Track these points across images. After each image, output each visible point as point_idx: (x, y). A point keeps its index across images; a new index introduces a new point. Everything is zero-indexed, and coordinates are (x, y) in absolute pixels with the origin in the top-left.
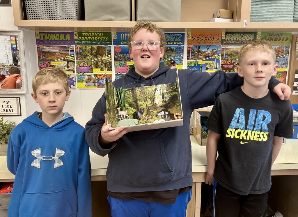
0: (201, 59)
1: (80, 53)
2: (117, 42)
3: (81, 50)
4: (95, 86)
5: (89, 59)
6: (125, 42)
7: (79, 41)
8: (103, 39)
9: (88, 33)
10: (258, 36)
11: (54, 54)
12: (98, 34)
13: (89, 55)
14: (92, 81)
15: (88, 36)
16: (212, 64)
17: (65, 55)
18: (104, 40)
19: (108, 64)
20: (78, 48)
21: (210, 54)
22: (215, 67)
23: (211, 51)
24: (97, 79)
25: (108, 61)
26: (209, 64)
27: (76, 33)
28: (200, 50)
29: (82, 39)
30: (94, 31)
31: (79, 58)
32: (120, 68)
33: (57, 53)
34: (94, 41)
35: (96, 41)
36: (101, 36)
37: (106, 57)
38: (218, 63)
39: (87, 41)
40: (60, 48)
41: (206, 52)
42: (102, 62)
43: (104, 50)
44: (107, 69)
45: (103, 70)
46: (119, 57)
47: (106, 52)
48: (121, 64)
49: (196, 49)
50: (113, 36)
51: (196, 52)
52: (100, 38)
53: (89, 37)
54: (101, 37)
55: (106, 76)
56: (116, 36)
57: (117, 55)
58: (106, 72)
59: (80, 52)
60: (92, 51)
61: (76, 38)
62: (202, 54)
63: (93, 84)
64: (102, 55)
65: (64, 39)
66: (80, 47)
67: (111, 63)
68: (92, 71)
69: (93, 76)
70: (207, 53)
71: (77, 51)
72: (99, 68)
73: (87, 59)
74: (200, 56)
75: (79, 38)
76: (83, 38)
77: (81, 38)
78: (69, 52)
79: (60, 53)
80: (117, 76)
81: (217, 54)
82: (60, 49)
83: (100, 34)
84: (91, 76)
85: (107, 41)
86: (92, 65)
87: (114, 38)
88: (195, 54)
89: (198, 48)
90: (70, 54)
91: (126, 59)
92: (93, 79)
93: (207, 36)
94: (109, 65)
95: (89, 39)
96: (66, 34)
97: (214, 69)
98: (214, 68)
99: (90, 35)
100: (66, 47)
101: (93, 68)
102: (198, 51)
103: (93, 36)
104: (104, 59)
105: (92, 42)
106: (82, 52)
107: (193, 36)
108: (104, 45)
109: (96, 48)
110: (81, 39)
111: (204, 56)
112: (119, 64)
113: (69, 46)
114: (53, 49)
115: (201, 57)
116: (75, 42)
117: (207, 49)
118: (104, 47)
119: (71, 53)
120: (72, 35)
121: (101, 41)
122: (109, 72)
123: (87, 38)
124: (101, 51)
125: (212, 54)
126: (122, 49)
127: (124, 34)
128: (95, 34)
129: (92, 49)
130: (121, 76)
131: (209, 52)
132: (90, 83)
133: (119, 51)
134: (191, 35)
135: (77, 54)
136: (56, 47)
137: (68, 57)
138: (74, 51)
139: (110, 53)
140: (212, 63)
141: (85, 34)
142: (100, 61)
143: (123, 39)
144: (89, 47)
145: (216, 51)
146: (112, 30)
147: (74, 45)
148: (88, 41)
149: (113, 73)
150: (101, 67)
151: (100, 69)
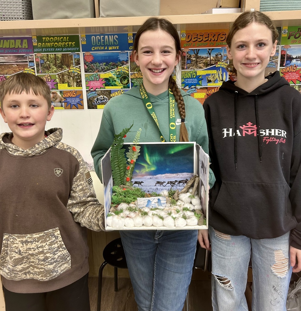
0: (200, 68)
1: (41, 64)
2: (86, 48)
3: (42, 60)
4: (62, 106)
5: (52, 72)
6: (97, 48)
7: (39, 48)
8: (68, 44)
9: (50, 37)
10: (283, 32)
11: (9, 66)
12: (62, 38)
13: (52, 66)
14: (58, 100)
15: (49, 42)
16: (216, 75)
17: (23, 67)
18: (70, 46)
19: (77, 77)
20: (38, 57)
21: (212, 60)
22: (221, 79)
23: (215, 56)
24: (64, 98)
25: (76, 74)
26: (213, 74)
27: (34, 38)
28: (199, 55)
29: (43, 46)
30: (57, 34)
31: (40, 71)
32: (92, 82)
33: (14, 65)
34: (58, 47)
35: (60, 47)
36: (65, 40)
37: (73, 69)
38: (224, 73)
39: (48, 48)
40: (16, 58)
41: (207, 58)
42: (69, 75)
43: (71, 60)
44: (75, 84)
45: (71, 86)
46: (90, 68)
47: (73, 61)
48: (93, 78)
49: (193, 55)
50: (82, 39)
51: (194, 59)
52: (64, 43)
53: (51, 42)
54: (66, 42)
55: (75, 94)
56: (85, 39)
57: (87, 66)
58: (75, 88)
59: (41, 62)
60: (55, 60)
61: (35, 44)
62: (201, 60)
63: (60, 104)
64: (68, 66)
65: (20, 47)
66: (40, 55)
67: (80, 76)
68: (57, 87)
69: (59, 94)
70: (209, 59)
71: (37, 61)
72: (66, 83)
73: (50, 71)
74: (200, 63)
75: (39, 44)
76: (44, 44)
77: (41, 44)
78: (28, 63)
79: (17, 65)
80: (88, 93)
81: (222, 61)
82: (17, 60)
83: (65, 38)
84: (57, 94)
85: (74, 47)
86: (57, 79)
87: (82, 42)
88: (193, 61)
89: (196, 53)
90: (30, 66)
91: (100, 71)
92: (59, 97)
93: (208, 35)
94: (78, 79)
95: (52, 45)
96: (22, 39)
97: (219, 82)
98: (219, 80)
99: (52, 40)
100: (24, 56)
101: (58, 83)
102: (197, 57)
103: (56, 41)
104: (72, 71)
105: (55, 49)
106: (43, 62)
107: (189, 36)
108: (70, 53)
109: (60, 57)
110: (41, 46)
111: (204, 63)
112: (90, 77)
113: (28, 55)
114: (8, 60)
115: (201, 65)
116: (35, 50)
117: (208, 54)
118: (70, 55)
119: (31, 64)
120: (30, 40)
121: (67, 47)
122: (78, 89)
123: (48, 43)
124: (67, 60)
125: (216, 60)
126: (93, 57)
127: (96, 36)
128: (59, 38)
129: (56, 58)
130: (94, 92)
131: (212, 58)
132: (56, 102)
133: (90, 59)
134: (185, 35)
135: (38, 65)
136: (12, 57)
137: (27, 69)
138: (33, 61)
139: (78, 63)
140: (216, 73)
141: (45, 39)
142: (66, 74)
143: (94, 44)
144: (52, 55)
145: (222, 56)
146: (80, 33)
147: (34, 54)
148: (50, 47)
149: (84, 89)
150: (68, 82)
151: (67, 85)
